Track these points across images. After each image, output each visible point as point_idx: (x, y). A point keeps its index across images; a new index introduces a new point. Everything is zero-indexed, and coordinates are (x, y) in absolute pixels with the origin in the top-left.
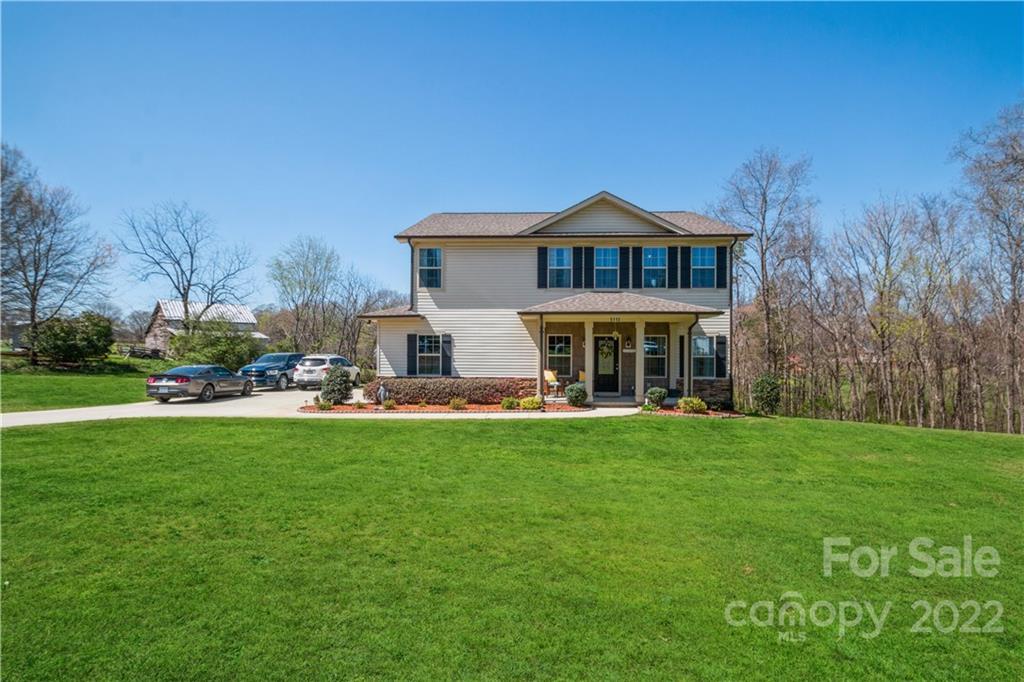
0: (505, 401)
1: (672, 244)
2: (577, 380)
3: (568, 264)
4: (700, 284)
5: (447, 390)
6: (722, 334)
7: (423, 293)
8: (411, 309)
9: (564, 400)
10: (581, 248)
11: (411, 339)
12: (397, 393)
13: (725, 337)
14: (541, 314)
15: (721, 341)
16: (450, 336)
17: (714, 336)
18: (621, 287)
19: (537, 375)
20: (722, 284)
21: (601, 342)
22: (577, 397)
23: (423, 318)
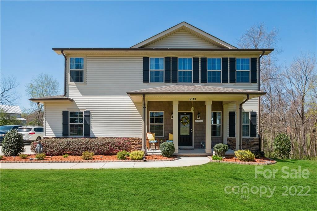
0: (120, 153)
1: (225, 56)
2: (168, 139)
3: (162, 68)
4: (240, 81)
5: (84, 146)
6: (254, 110)
7: (72, 86)
8: (65, 95)
9: (159, 152)
10: (170, 58)
11: (65, 114)
12: (51, 148)
13: (256, 112)
14: (144, 94)
15: (254, 115)
16: (89, 112)
17: (250, 111)
18: (194, 82)
19: (142, 136)
20: (254, 81)
21: (182, 116)
22: (167, 151)
23: (72, 101)
